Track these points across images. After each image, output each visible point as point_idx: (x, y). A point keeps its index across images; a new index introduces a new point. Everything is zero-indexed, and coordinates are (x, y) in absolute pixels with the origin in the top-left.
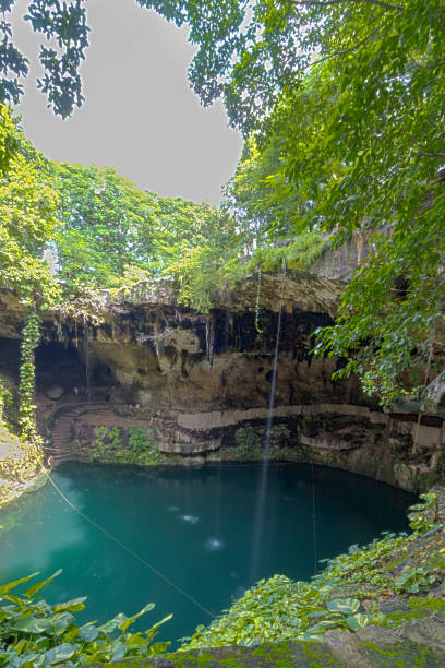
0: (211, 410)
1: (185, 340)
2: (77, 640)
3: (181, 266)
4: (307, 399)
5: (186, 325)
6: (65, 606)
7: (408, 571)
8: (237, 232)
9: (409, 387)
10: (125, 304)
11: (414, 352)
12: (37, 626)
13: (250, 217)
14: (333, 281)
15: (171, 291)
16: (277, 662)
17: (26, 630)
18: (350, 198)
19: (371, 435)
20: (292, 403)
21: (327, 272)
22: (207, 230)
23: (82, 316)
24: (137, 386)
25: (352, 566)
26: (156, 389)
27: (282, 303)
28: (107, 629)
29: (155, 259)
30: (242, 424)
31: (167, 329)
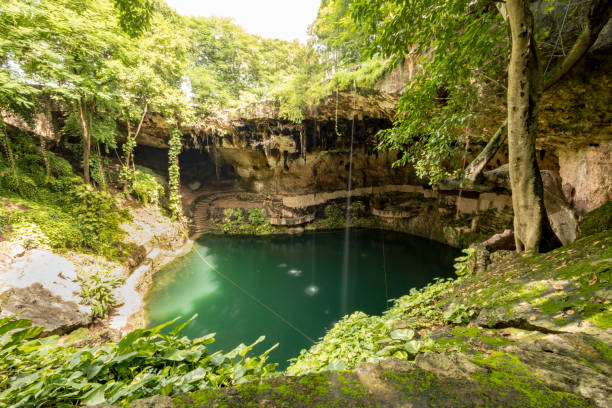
0: (307, 193)
1: (285, 143)
2: (209, 364)
3: (280, 89)
4: (375, 183)
5: (286, 133)
6: (200, 340)
7: (454, 307)
8: (320, 62)
9: (450, 169)
10: (242, 120)
11: (453, 144)
12: (179, 356)
13: (329, 50)
14: (392, 95)
15: (273, 108)
17: (171, 358)
18: (402, 31)
19: (425, 207)
20: (365, 185)
21: (387, 88)
22: (298, 61)
23: (211, 130)
24: (253, 178)
25: (412, 304)
26: (267, 180)
27: (354, 113)
28: (231, 355)
29: (261, 85)
30: (329, 202)
31: (272, 137)
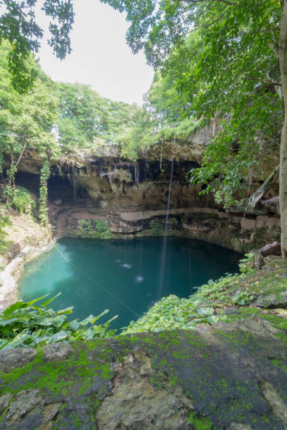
0: (137, 211)
1: (124, 175)
2: (69, 329)
3: (122, 137)
4: (186, 205)
5: (125, 168)
6: (62, 311)
7: (239, 294)
8: (151, 119)
9: (239, 199)
10: (94, 157)
11: (242, 181)
12: (48, 322)
13: (157, 112)
14: (200, 145)
15: (117, 150)
16: (172, 340)
17: (42, 324)
18: (210, 101)
19: (219, 223)
20: (179, 207)
21: (197, 140)
22: (135, 119)
23: (71, 163)
24: (100, 199)
25: (210, 291)
26: (110, 200)
27: (173, 156)
28: (84, 323)
29: (109, 134)
30: (153, 218)
31: (115, 170)
